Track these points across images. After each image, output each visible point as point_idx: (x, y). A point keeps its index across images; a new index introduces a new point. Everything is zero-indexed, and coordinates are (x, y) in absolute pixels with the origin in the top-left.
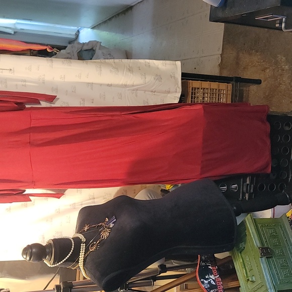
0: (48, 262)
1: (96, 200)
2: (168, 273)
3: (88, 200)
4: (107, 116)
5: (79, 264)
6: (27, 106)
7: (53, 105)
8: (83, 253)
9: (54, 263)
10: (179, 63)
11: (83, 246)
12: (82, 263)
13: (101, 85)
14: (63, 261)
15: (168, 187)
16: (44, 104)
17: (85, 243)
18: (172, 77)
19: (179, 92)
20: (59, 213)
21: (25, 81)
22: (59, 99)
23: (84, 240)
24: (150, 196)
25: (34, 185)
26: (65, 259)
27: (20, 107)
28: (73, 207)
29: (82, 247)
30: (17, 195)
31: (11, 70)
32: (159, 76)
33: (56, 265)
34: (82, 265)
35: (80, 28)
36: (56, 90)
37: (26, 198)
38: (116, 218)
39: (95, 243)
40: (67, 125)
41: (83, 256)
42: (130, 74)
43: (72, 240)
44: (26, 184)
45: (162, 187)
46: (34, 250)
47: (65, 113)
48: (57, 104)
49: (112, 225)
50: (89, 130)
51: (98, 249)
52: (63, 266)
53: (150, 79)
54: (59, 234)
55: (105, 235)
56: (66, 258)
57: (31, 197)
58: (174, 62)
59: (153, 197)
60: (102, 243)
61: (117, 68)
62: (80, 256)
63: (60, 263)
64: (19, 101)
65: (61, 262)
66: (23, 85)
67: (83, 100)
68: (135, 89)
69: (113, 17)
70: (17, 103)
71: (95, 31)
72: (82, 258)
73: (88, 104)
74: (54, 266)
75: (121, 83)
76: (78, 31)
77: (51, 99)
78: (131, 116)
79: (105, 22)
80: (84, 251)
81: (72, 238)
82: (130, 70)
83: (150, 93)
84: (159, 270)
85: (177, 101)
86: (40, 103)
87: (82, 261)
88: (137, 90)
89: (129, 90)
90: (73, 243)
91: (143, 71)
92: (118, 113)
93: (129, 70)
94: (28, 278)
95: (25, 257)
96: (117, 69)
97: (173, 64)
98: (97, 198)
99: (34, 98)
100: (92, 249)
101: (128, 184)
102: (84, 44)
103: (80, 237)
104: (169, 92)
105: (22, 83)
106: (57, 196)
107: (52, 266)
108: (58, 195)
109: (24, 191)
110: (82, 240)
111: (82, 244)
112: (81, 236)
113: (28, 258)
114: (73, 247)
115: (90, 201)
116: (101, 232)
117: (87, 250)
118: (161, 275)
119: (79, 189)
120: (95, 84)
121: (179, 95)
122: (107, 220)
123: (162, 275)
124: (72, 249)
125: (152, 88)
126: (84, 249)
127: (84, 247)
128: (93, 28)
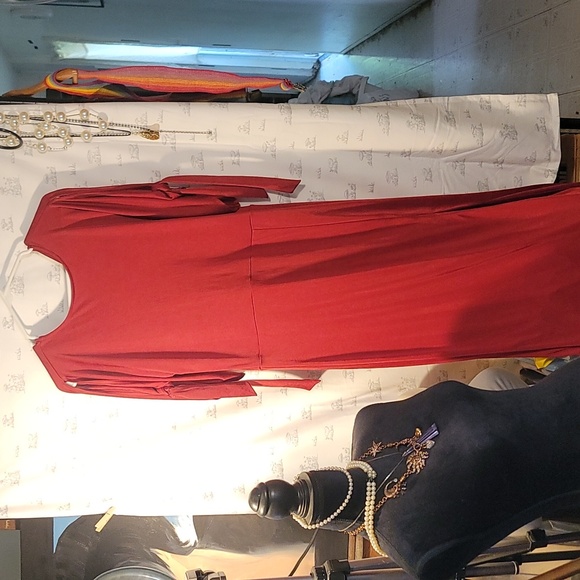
0: (302, 519)
1: (383, 393)
2: (551, 548)
3: (369, 392)
4: (403, 217)
5: (365, 523)
6: (243, 204)
7: (293, 201)
8: (373, 502)
9: (314, 522)
10: (553, 98)
11: (371, 487)
12: (371, 522)
13: (389, 154)
14: (332, 517)
15: (541, 363)
16: (275, 199)
17: (375, 480)
18: (541, 128)
19: (556, 161)
20: (310, 419)
21: (238, 154)
22: (304, 186)
23: (372, 474)
24: (499, 382)
25: (261, 363)
26: (335, 514)
27: (230, 205)
28: (339, 407)
29: (368, 489)
30: (229, 383)
31: (210, 133)
32: (511, 128)
33: (317, 526)
34: (371, 527)
35: (321, 54)
36: (299, 169)
37: (247, 389)
38: (438, 430)
39: (396, 481)
40: (322, 239)
41: (372, 507)
42: (448, 127)
43: (347, 474)
44: (246, 361)
45: (526, 363)
46: (273, 494)
47: (320, 214)
48: (302, 197)
49: (429, 444)
50: (369, 247)
51: (402, 493)
52: (332, 528)
53: (491, 135)
54: (312, 462)
55: (417, 464)
56: (338, 511)
57: (255, 388)
58: (543, 97)
59: (507, 384)
60: (412, 481)
61: (420, 116)
62: (366, 508)
63: (325, 522)
64: (226, 195)
65: (329, 519)
66: (234, 163)
67: (353, 187)
68: (460, 159)
69: (389, 26)
70: (224, 199)
71: (353, 57)
72: (371, 513)
73: (363, 195)
74: (313, 527)
75: (430, 148)
76: (319, 62)
77: (289, 187)
78: (455, 216)
79: (372, 38)
80: (373, 498)
81: (348, 471)
82: (450, 118)
83: (492, 165)
84: (531, 540)
85: (551, 180)
86: (267, 197)
87: (371, 517)
88: (464, 161)
89: (446, 162)
90: (350, 480)
91: (475, 120)
92: (427, 210)
93: (448, 120)
94: (253, 550)
95: (255, 507)
96: (422, 118)
97: (542, 101)
98: (387, 388)
99: (256, 187)
100: (390, 493)
101: (453, 358)
102: (333, 83)
103: (363, 468)
104: (533, 161)
105: (233, 158)
106: (305, 384)
107: (310, 528)
108: (308, 383)
109: (243, 375)
110: (370, 475)
111: (368, 484)
112: (365, 467)
113: (262, 510)
114: (351, 488)
115: (372, 395)
116: (407, 457)
117: (379, 496)
118: (533, 552)
119: (348, 370)
120: (376, 152)
121: (555, 166)
122: (419, 432)
123: (537, 551)
124: (350, 493)
125: (497, 155)
126: (373, 493)
127: (373, 488)
128: (348, 53)
